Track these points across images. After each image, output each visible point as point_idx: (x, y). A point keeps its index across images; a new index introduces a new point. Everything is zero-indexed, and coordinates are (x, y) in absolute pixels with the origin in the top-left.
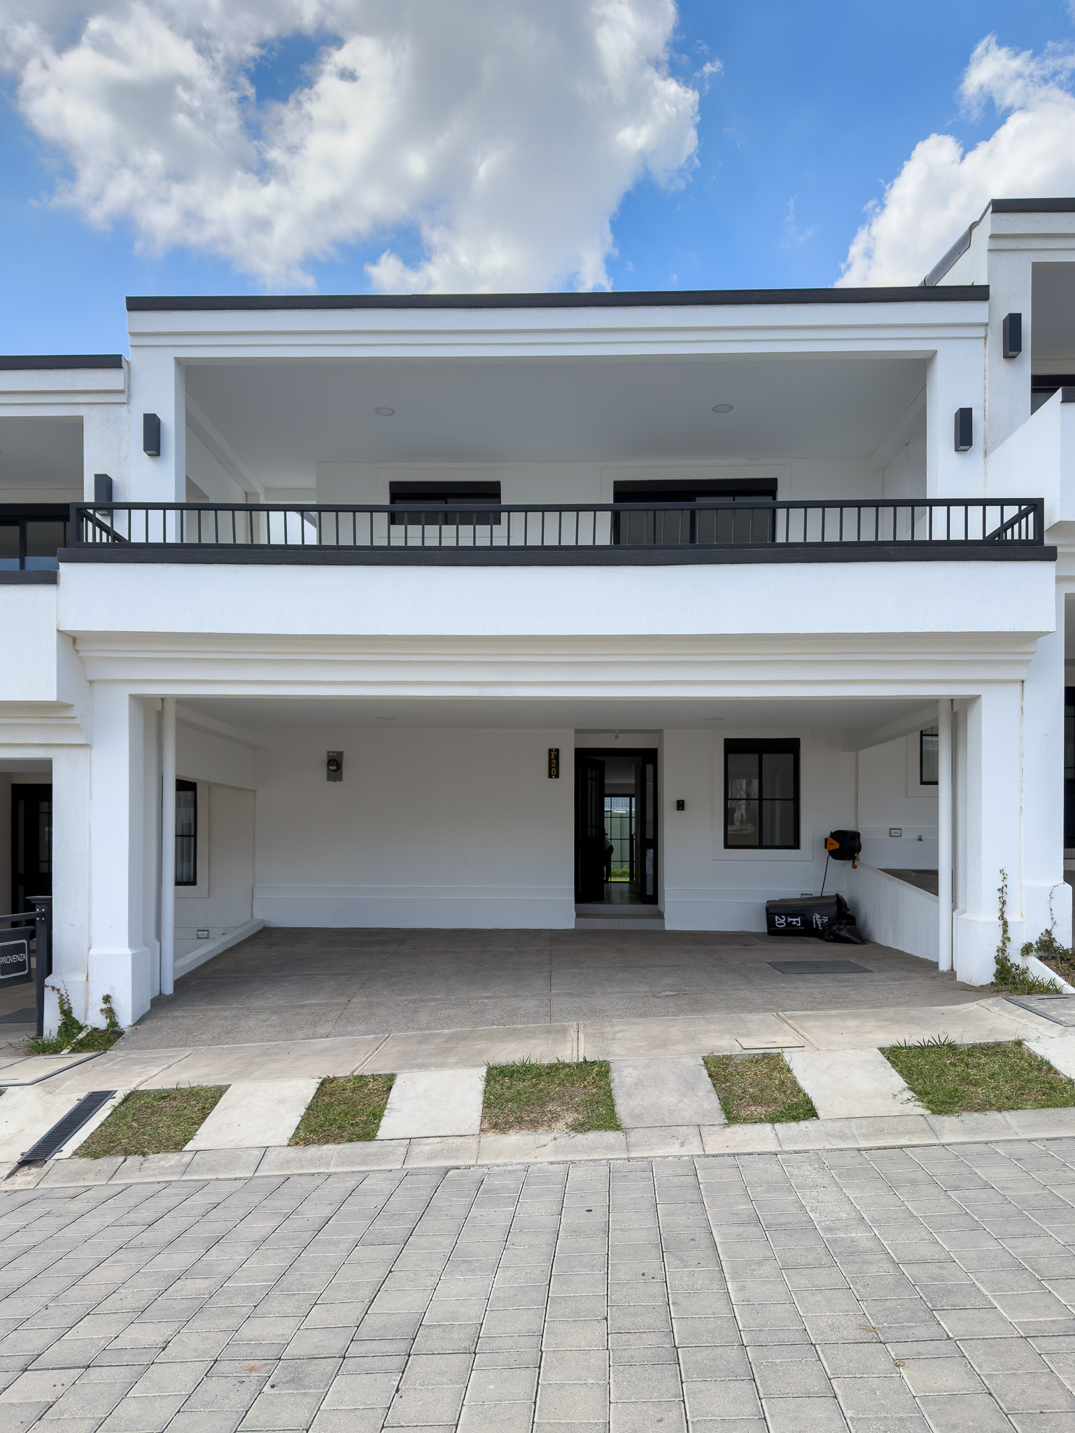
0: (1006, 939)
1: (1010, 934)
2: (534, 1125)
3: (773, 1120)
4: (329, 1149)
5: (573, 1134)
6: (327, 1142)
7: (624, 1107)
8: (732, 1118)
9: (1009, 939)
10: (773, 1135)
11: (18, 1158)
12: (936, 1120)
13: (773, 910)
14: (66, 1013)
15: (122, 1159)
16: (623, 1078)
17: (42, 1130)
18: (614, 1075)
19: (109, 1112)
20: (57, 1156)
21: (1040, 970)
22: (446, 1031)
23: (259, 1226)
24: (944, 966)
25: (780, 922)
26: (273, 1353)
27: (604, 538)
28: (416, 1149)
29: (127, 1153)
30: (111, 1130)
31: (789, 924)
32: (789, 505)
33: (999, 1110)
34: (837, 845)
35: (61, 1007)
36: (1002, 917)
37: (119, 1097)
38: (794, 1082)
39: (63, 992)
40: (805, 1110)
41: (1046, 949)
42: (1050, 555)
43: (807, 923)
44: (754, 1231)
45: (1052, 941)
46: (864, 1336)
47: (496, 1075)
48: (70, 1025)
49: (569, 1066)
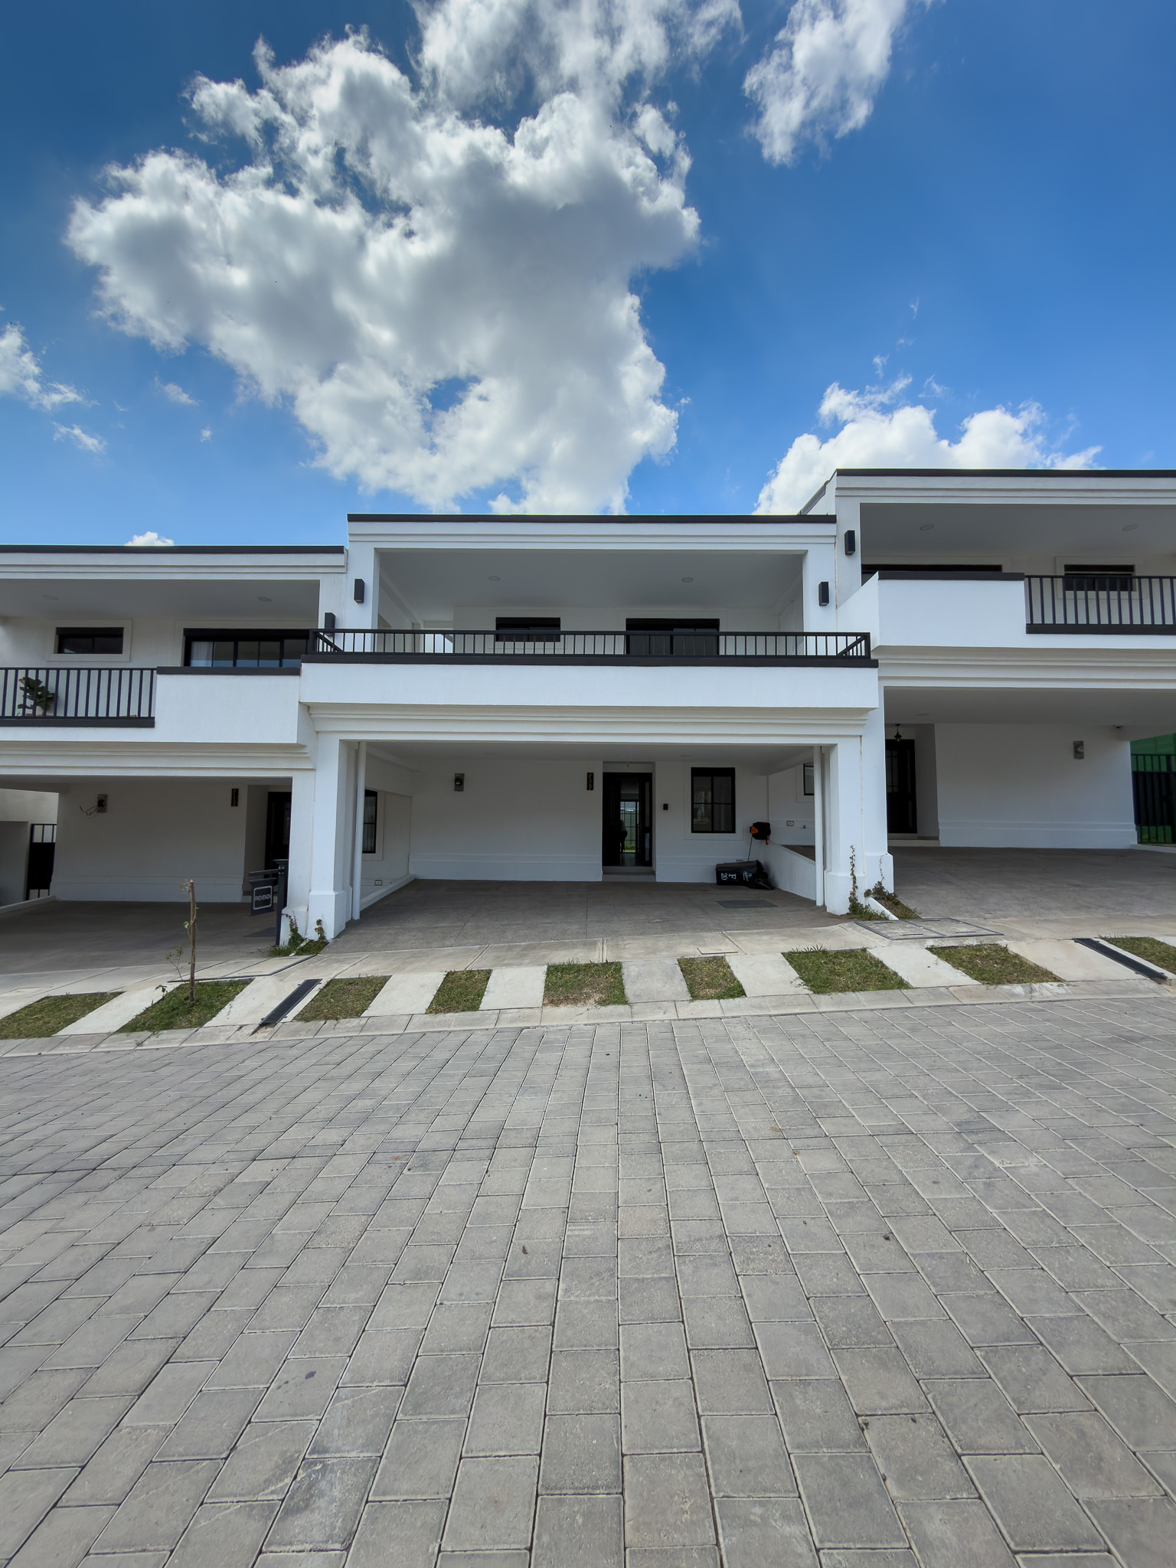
0: (855, 887)
1: (857, 884)
2: (575, 1001)
3: (719, 997)
4: (450, 1016)
5: (599, 1007)
6: (449, 1012)
7: (630, 991)
8: (695, 997)
9: (857, 887)
10: (718, 1007)
11: (260, 1021)
12: (816, 997)
13: (720, 870)
14: (294, 930)
15: (323, 1022)
16: (630, 972)
17: (275, 1004)
18: (624, 971)
19: (317, 993)
20: (284, 1020)
21: (876, 906)
22: (523, 944)
23: (405, 1065)
24: (819, 903)
25: (724, 877)
26: (410, 1147)
27: (620, 650)
28: (503, 1016)
29: (326, 1018)
30: (317, 1004)
31: (729, 878)
32: (726, 634)
33: (854, 991)
34: (757, 831)
35: (291, 927)
36: (852, 874)
37: (324, 983)
38: (732, 974)
39: (293, 918)
40: (738, 991)
41: (879, 893)
42: (874, 664)
43: (740, 876)
44: (708, 1067)
45: (882, 888)
46: (773, 1134)
47: (553, 970)
48: (296, 938)
49: (597, 965)
